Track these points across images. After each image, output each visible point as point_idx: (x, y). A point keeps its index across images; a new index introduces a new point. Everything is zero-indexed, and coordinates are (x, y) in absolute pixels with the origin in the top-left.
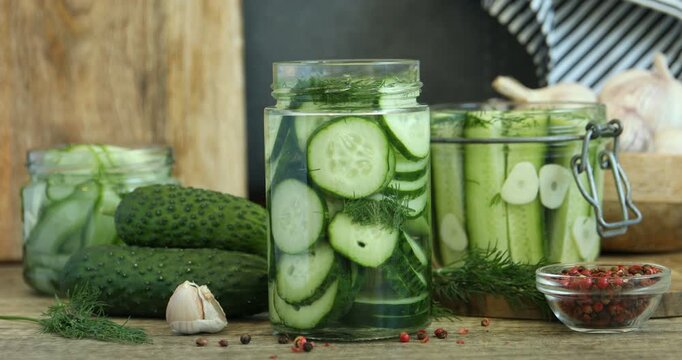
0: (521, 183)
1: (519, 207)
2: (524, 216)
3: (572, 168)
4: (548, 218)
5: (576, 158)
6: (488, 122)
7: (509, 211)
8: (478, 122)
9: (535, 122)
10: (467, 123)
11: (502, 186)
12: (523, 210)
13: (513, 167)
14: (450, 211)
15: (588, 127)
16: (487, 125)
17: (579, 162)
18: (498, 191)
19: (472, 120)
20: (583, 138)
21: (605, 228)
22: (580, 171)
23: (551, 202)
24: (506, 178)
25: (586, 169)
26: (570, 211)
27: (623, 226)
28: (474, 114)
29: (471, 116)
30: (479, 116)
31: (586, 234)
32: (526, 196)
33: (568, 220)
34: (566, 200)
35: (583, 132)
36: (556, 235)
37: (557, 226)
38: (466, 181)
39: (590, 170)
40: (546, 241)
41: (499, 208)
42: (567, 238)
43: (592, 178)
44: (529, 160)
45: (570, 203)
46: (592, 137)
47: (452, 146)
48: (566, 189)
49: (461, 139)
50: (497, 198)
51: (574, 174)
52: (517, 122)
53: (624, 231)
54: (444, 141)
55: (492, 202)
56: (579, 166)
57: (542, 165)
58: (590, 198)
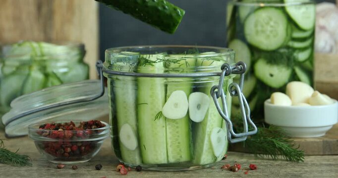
0: (176, 105)
1: (174, 121)
2: (177, 127)
3: (212, 95)
4: (194, 128)
5: (215, 88)
6: (154, 62)
7: (167, 123)
8: (147, 62)
9: (186, 62)
10: (139, 63)
11: (163, 107)
12: (177, 123)
13: (171, 93)
14: (126, 122)
15: (223, 68)
16: (153, 64)
17: (216, 90)
18: (161, 110)
19: (142, 61)
20: (219, 75)
21: (233, 137)
22: (218, 97)
23: (196, 117)
24: (166, 101)
25: (221, 96)
26: (209, 124)
27: (245, 136)
28: (145, 56)
29: (143, 58)
30: (147, 58)
31: (219, 140)
32: (180, 114)
33: (208, 130)
34: (206, 116)
35: (220, 71)
36: (199, 141)
37: (200, 133)
38: (137, 104)
39: (224, 96)
40: (192, 144)
41: (161, 122)
42: (206, 142)
43: (225, 102)
44: (182, 90)
45: (209, 118)
46: (226, 75)
47: (129, 78)
48: (207, 109)
49: (135, 74)
50: (160, 115)
51: (214, 99)
52: (175, 63)
53: (245, 139)
54: (123, 74)
55: (156, 118)
56: (217, 93)
57: (191, 93)
58: (224, 115)
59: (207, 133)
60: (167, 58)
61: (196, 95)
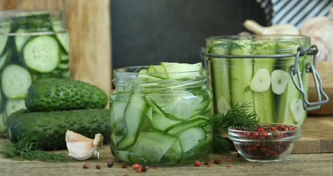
0: (261, 81)
1: (260, 93)
2: (263, 98)
3: (290, 73)
4: (276, 100)
5: (292, 67)
6: (243, 46)
7: (255, 95)
8: (238, 46)
9: (269, 46)
10: (231, 47)
11: (251, 81)
12: (262, 95)
13: (257, 70)
14: (223, 95)
15: (299, 49)
16: (242, 48)
17: (293, 69)
18: (248, 85)
19: (234, 45)
20: (295, 56)
21: (309, 106)
22: (294, 74)
23: (278, 90)
24: (253, 76)
25: (297, 73)
26: (288, 96)
27: (319, 104)
28: (235, 42)
30: (237, 43)
31: (298, 109)
32: (265, 87)
33: (288, 100)
34: (286, 90)
36: (281, 109)
37: (282, 104)
38: (231, 79)
39: (300, 73)
40: (275, 112)
41: (249, 94)
42: (287, 111)
43: (300, 78)
44: (266, 68)
45: (289, 91)
46: (301, 55)
47: (224, 60)
48: (286, 84)
49: (228, 56)
50: (248, 88)
51: (291, 75)
52: (259, 46)
53: (319, 107)
54: (219, 57)
55: (245, 91)
56: (293, 71)
57: (273, 70)
58: (300, 89)
59: (287, 103)
60: (254, 43)
61: (277, 73)
